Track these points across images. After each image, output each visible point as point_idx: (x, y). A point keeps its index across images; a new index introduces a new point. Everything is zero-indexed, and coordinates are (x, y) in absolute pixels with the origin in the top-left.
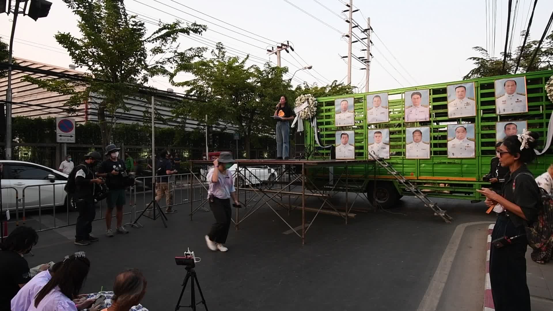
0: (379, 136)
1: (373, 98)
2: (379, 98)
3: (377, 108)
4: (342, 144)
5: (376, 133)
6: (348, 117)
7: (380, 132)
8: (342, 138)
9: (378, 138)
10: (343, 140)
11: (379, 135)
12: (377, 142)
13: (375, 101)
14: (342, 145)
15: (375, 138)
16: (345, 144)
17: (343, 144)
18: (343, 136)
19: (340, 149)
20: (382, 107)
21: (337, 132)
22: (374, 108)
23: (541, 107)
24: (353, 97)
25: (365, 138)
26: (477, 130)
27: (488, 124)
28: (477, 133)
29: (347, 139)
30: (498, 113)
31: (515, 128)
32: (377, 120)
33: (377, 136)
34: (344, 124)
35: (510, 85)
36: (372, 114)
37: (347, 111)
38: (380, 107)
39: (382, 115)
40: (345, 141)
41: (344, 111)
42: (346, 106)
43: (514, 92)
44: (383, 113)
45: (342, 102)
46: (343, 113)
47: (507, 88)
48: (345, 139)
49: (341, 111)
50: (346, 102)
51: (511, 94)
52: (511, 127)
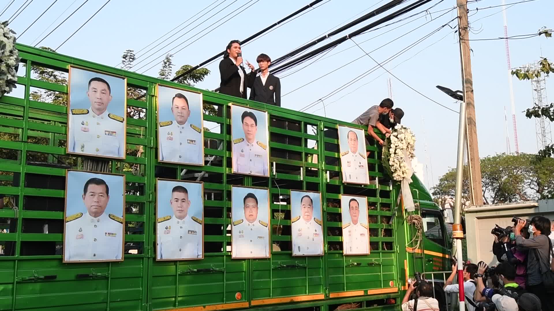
0: (183, 200)
2: (185, 101)
3: (181, 126)
4: (88, 213)
5: (176, 189)
7: (184, 190)
8: (88, 194)
9: (179, 203)
10: (91, 201)
12: (178, 214)
13: (178, 108)
14: (87, 216)
15: (174, 203)
16: (96, 214)
17: (91, 213)
18: (91, 187)
19: (80, 230)
20: (191, 125)
21: (71, 172)
22: (175, 124)
23: (377, 178)
24: (124, 79)
25: (150, 202)
26: (323, 205)
27: (333, 196)
28: (323, 211)
29: (103, 199)
30: (344, 180)
31: (357, 208)
32: (180, 157)
33: (177, 200)
34: (98, 150)
35: (353, 138)
36: (171, 139)
37: (106, 113)
38: (187, 125)
39: (191, 145)
40: (96, 204)
41: (98, 109)
42: (105, 97)
43: (356, 150)
44: (192, 141)
45: (92, 82)
46: (94, 117)
47: (350, 141)
48: (96, 196)
49: (90, 110)
50: (104, 86)
51: (354, 152)
52: (353, 204)
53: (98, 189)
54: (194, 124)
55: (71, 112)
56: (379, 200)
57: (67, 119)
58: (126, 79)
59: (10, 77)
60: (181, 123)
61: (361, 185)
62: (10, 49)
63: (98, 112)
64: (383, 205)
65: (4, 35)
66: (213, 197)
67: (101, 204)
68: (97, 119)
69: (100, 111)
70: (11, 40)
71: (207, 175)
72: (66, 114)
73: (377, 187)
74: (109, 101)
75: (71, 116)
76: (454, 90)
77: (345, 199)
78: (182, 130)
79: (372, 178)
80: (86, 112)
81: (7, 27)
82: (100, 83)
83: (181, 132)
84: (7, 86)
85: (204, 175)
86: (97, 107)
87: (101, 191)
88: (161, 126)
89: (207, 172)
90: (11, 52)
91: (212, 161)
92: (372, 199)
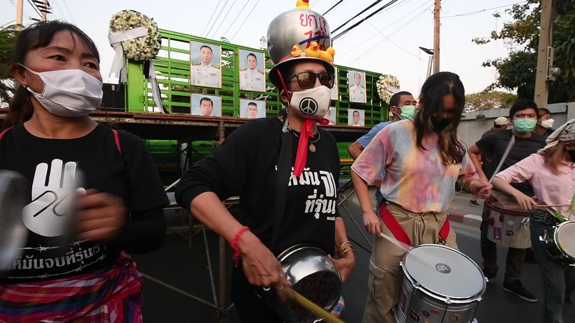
0: (254, 110)
1: (248, 56)
2: (254, 57)
3: (252, 71)
5: (250, 104)
6: (213, 75)
8: (202, 105)
9: (252, 110)
10: (204, 109)
11: (253, 107)
12: (252, 116)
13: (250, 61)
15: (249, 111)
16: (207, 115)
17: (204, 115)
18: (204, 102)
21: (193, 94)
22: (249, 70)
23: (372, 100)
24: (220, 46)
25: (236, 110)
26: (337, 114)
27: (343, 109)
28: (337, 117)
29: (210, 108)
30: (351, 101)
31: (358, 116)
32: (252, 87)
33: (251, 109)
34: (206, 83)
35: (358, 77)
36: (246, 78)
37: (211, 64)
38: (256, 70)
39: (258, 81)
40: (207, 110)
41: (206, 62)
42: (209, 56)
43: (359, 84)
44: (259, 79)
45: (203, 48)
46: (204, 66)
47: (356, 79)
48: (206, 106)
49: (202, 63)
50: (209, 50)
51: (358, 85)
52: (356, 114)
53: (208, 103)
54: (260, 70)
55: (191, 64)
56: (372, 112)
57: (190, 67)
58: (221, 46)
59: (155, 47)
60: (252, 69)
61: (361, 103)
62: (154, 32)
63: (206, 64)
64: (375, 115)
65: (152, 25)
66: (272, 108)
67: (209, 110)
68: (206, 67)
69: (207, 63)
70: (156, 28)
71: (270, 97)
72: (189, 65)
73: (372, 105)
74: (211, 58)
75: (191, 66)
76: (429, 49)
77: (351, 111)
78: (253, 73)
79: (368, 100)
80: (199, 64)
81: (153, 21)
82: (207, 48)
83: (252, 74)
84: (155, 51)
85: (269, 97)
86: (205, 61)
87: (209, 104)
88: (241, 71)
89: (270, 96)
90: (155, 33)
91: (273, 90)
92: (368, 111)
